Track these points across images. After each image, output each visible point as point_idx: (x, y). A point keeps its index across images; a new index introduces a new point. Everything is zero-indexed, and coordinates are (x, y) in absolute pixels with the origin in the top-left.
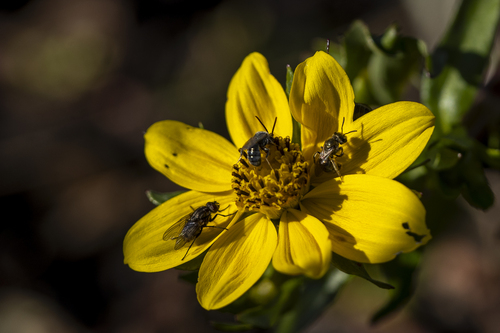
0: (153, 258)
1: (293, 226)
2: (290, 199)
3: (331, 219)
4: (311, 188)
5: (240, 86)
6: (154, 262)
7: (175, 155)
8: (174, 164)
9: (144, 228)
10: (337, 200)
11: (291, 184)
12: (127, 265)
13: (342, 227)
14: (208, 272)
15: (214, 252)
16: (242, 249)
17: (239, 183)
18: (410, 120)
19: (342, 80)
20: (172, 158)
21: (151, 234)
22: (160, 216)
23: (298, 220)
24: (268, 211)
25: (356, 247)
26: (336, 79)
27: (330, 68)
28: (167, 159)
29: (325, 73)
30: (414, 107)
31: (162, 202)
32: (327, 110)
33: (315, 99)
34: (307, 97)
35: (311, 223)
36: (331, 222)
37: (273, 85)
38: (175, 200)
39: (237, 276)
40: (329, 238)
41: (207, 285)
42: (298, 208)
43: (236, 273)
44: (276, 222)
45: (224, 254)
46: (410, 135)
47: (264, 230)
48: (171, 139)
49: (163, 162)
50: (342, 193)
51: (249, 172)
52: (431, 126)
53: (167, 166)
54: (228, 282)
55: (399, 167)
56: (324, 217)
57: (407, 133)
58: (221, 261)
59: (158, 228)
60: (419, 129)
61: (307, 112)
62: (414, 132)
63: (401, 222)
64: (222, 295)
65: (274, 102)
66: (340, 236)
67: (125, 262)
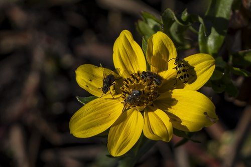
0: (85, 131)
1: (150, 114)
2: (150, 102)
3: (168, 110)
4: (159, 95)
5: (119, 45)
6: (85, 133)
7: (91, 81)
8: (90, 85)
9: (78, 116)
10: (172, 102)
11: (150, 96)
12: (72, 134)
13: (174, 113)
14: (112, 138)
15: (114, 127)
16: (127, 125)
17: (125, 95)
18: (203, 62)
19: (170, 44)
20: (89, 82)
21: (82, 119)
22: (85, 110)
23: (152, 111)
24: (139, 108)
25: (182, 124)
26: (167, 44)
27: (165, 39)
28: (87, 83)
29: (162, 42)
30: (205, 55)
31: (86, 103)
32: (163, 58)
33: (158, 54)
34: (154, 53)
35: (159, 112)
36: (168, 111)
37: (135, 46)
38: (92, 102)
39: (126, 139)
41: (112, 144)
42: (152, 105)
43: (125, 138)
44: (142, 112)
45: (118, 128)
46: (204, 69)
47: (136, 116)
48: (88, 73)
49: (85, 84)
50: (173, 97)
51: (129, 90)
52: (213, 65)
53: (87, 86)
54: (122, 143)
55: (198, 85)
56: (164, 109)
57: (203, 68)
58: (117, 132)
59: (85, 116)
60: (208, 66)
61: (154, 60)
62: (206, 68)
63: (203, 112)
64: (120, 149)
65: (136, 53)
66: (174, 119)
67: (71, 132)
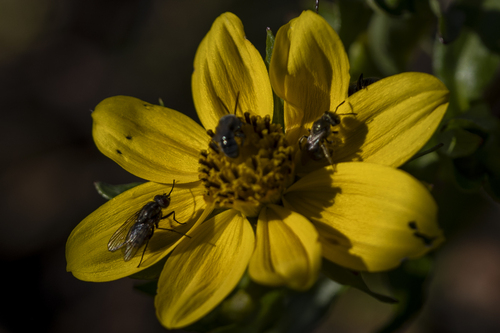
0: (103, 265)
1: (274, 226)
2: (270, 192)
3: (320, 217)
4: (297, 179)
5: (209, 53)
6: (103, 270)
7: (129, 138)
8: (128, 149)
9: (91, 227)
10: (328, 194)
11: (271, 174)
12: (71, 273)
13: (335, 226)
14: (169, 282)
15: (177, 257)
16: (212, 254)
17: (208, 173)
18: (419, 96)
19: (334, 46)
20: (125, 141)
21: (99, 235)
22: (111, 213)
23: (280, 217)
24: (243, 207)
26: (327, 46)
27: (320, 31)
28: (119, 143)
29: (313, 38)
30: (423, 79)
31: (114, 195)
32: (316, 84)
33: (301, 69)
34: (291, 66)
35: (296, 222)
36: (321, 220)
37: (250, 54)
38: (130, 193)
39: (205, 287)
40: (319, 240)
41: (169, 298)
42: (280, 203)
43: (203, 284)
44: (253, 221)
45: (190, 260)
46: (417, 114)
47: (238, 231)
48: (124, 118)
49: (115, 146)
50: (335, 185)
51: (219, 159)
52: (443, 103)
53: (119, 152)
54: (194, 294)
55: (405, 153)
56: (312, 214)
57: (415, 111)
58: (185, 268)
59: (108, 227)
60: (429, 107)
61: (292, 86)
62: (422, 111)
63: (406, 220)
64: (187, 310)
65: (251, 73)
66: (331, 238)
67: (68, 269)
